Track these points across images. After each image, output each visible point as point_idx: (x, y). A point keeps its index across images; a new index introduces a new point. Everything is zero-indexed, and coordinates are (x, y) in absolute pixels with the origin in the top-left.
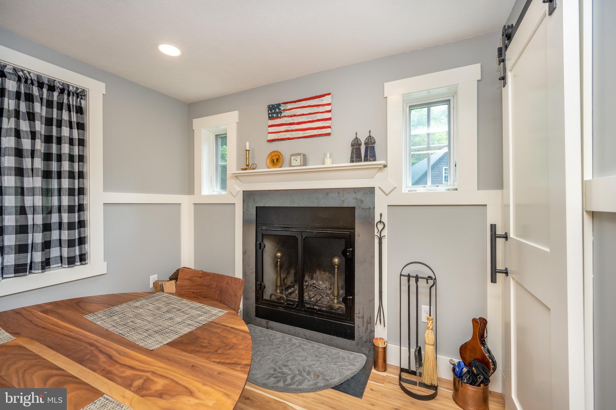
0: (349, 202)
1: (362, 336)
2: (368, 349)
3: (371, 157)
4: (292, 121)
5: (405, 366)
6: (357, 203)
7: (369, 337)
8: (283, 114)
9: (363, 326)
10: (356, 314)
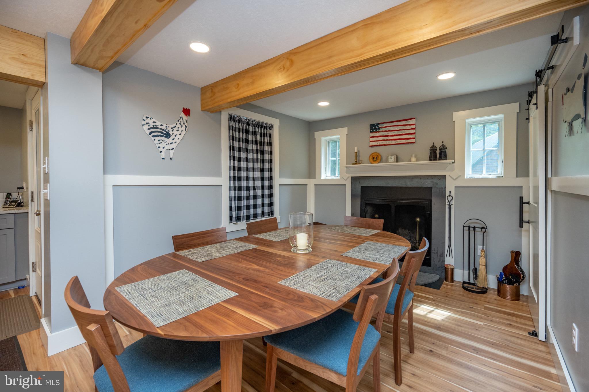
0: (428, 183)
1: (436, 264)
2: (441, 272)
3: (444, 157)
4: (387, 135)
5: (466, 280)
6: (434, 185)
7: (441, 265)
8: (380, 130)
9: (437, 258)
10: (433, 251)
